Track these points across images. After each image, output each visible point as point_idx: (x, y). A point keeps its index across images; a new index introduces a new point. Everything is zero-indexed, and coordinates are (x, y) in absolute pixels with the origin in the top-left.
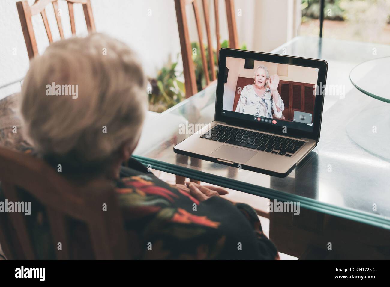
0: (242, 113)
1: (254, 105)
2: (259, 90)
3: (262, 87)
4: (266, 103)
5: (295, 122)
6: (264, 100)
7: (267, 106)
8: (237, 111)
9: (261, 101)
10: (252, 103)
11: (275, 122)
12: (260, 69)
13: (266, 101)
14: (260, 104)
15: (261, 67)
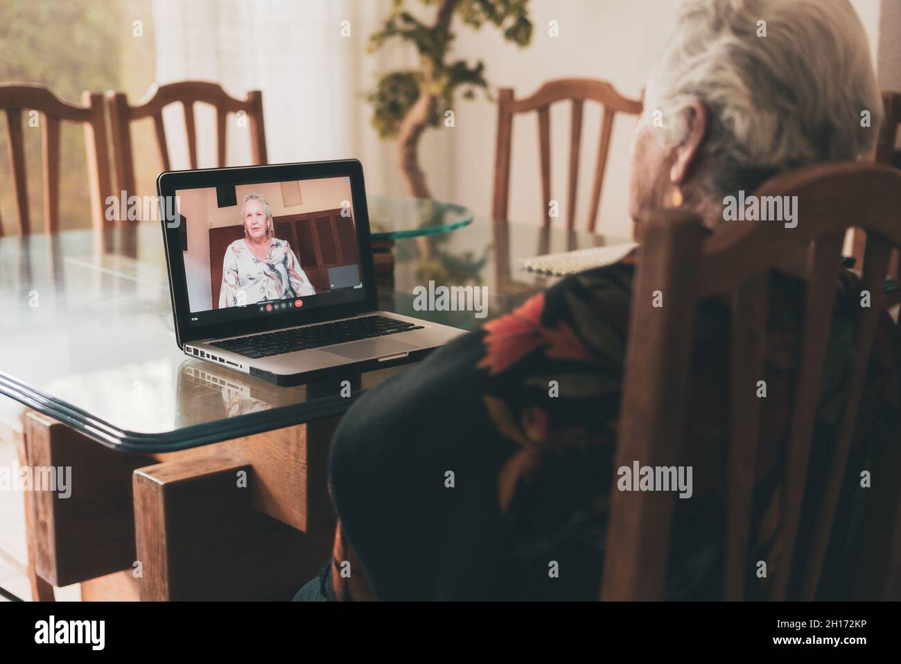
0: (233, 306)
1: (255, 283)
2: (258, 246)
3: (261, 238)
4: (278, 272)
5: (334, 291)
6: (272, 267)
7: (280, 277)
8: (222, 305)
9: (267, 269)
10: (250, 279)
11: (299, 303)
12: (251, 201)
13: (276, 267)
14: (266, 278)
15: (252, 197)
